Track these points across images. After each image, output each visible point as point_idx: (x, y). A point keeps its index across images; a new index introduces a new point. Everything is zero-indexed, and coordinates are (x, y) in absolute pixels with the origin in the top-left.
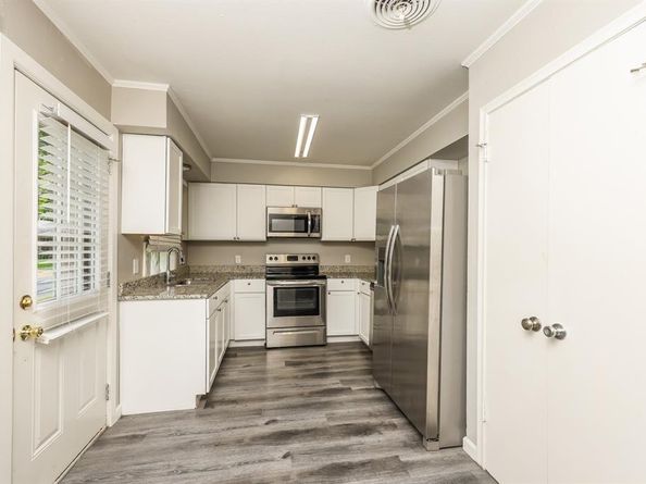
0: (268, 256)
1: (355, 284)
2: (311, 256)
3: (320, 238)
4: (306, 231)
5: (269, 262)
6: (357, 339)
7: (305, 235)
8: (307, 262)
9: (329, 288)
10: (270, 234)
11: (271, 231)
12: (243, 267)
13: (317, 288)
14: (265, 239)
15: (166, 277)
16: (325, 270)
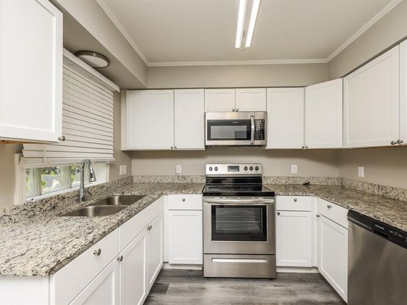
0: (208, 166)
1: (312, 203)
2: (254, 167)
3: (265, 146)
4: (249, 138)
5: (208, 172)
6: (314, 271)
7: (248, 143)
8: (249, 172)
9: (278, 207)
10: (209, 143)
11: (209, 139)
12: (184, 177)
13: (264, 208)
14: (203, 147)
15: (79, 196)
16: (269, 182)
